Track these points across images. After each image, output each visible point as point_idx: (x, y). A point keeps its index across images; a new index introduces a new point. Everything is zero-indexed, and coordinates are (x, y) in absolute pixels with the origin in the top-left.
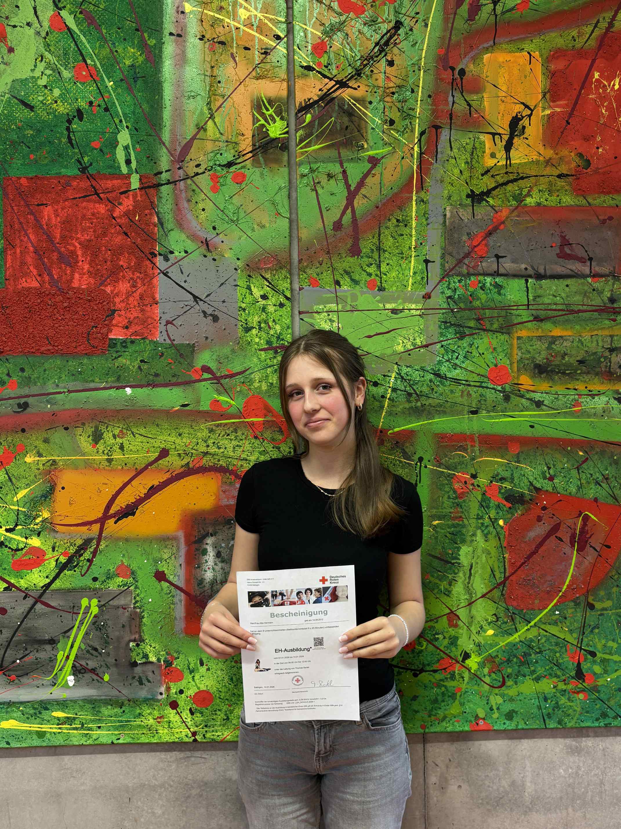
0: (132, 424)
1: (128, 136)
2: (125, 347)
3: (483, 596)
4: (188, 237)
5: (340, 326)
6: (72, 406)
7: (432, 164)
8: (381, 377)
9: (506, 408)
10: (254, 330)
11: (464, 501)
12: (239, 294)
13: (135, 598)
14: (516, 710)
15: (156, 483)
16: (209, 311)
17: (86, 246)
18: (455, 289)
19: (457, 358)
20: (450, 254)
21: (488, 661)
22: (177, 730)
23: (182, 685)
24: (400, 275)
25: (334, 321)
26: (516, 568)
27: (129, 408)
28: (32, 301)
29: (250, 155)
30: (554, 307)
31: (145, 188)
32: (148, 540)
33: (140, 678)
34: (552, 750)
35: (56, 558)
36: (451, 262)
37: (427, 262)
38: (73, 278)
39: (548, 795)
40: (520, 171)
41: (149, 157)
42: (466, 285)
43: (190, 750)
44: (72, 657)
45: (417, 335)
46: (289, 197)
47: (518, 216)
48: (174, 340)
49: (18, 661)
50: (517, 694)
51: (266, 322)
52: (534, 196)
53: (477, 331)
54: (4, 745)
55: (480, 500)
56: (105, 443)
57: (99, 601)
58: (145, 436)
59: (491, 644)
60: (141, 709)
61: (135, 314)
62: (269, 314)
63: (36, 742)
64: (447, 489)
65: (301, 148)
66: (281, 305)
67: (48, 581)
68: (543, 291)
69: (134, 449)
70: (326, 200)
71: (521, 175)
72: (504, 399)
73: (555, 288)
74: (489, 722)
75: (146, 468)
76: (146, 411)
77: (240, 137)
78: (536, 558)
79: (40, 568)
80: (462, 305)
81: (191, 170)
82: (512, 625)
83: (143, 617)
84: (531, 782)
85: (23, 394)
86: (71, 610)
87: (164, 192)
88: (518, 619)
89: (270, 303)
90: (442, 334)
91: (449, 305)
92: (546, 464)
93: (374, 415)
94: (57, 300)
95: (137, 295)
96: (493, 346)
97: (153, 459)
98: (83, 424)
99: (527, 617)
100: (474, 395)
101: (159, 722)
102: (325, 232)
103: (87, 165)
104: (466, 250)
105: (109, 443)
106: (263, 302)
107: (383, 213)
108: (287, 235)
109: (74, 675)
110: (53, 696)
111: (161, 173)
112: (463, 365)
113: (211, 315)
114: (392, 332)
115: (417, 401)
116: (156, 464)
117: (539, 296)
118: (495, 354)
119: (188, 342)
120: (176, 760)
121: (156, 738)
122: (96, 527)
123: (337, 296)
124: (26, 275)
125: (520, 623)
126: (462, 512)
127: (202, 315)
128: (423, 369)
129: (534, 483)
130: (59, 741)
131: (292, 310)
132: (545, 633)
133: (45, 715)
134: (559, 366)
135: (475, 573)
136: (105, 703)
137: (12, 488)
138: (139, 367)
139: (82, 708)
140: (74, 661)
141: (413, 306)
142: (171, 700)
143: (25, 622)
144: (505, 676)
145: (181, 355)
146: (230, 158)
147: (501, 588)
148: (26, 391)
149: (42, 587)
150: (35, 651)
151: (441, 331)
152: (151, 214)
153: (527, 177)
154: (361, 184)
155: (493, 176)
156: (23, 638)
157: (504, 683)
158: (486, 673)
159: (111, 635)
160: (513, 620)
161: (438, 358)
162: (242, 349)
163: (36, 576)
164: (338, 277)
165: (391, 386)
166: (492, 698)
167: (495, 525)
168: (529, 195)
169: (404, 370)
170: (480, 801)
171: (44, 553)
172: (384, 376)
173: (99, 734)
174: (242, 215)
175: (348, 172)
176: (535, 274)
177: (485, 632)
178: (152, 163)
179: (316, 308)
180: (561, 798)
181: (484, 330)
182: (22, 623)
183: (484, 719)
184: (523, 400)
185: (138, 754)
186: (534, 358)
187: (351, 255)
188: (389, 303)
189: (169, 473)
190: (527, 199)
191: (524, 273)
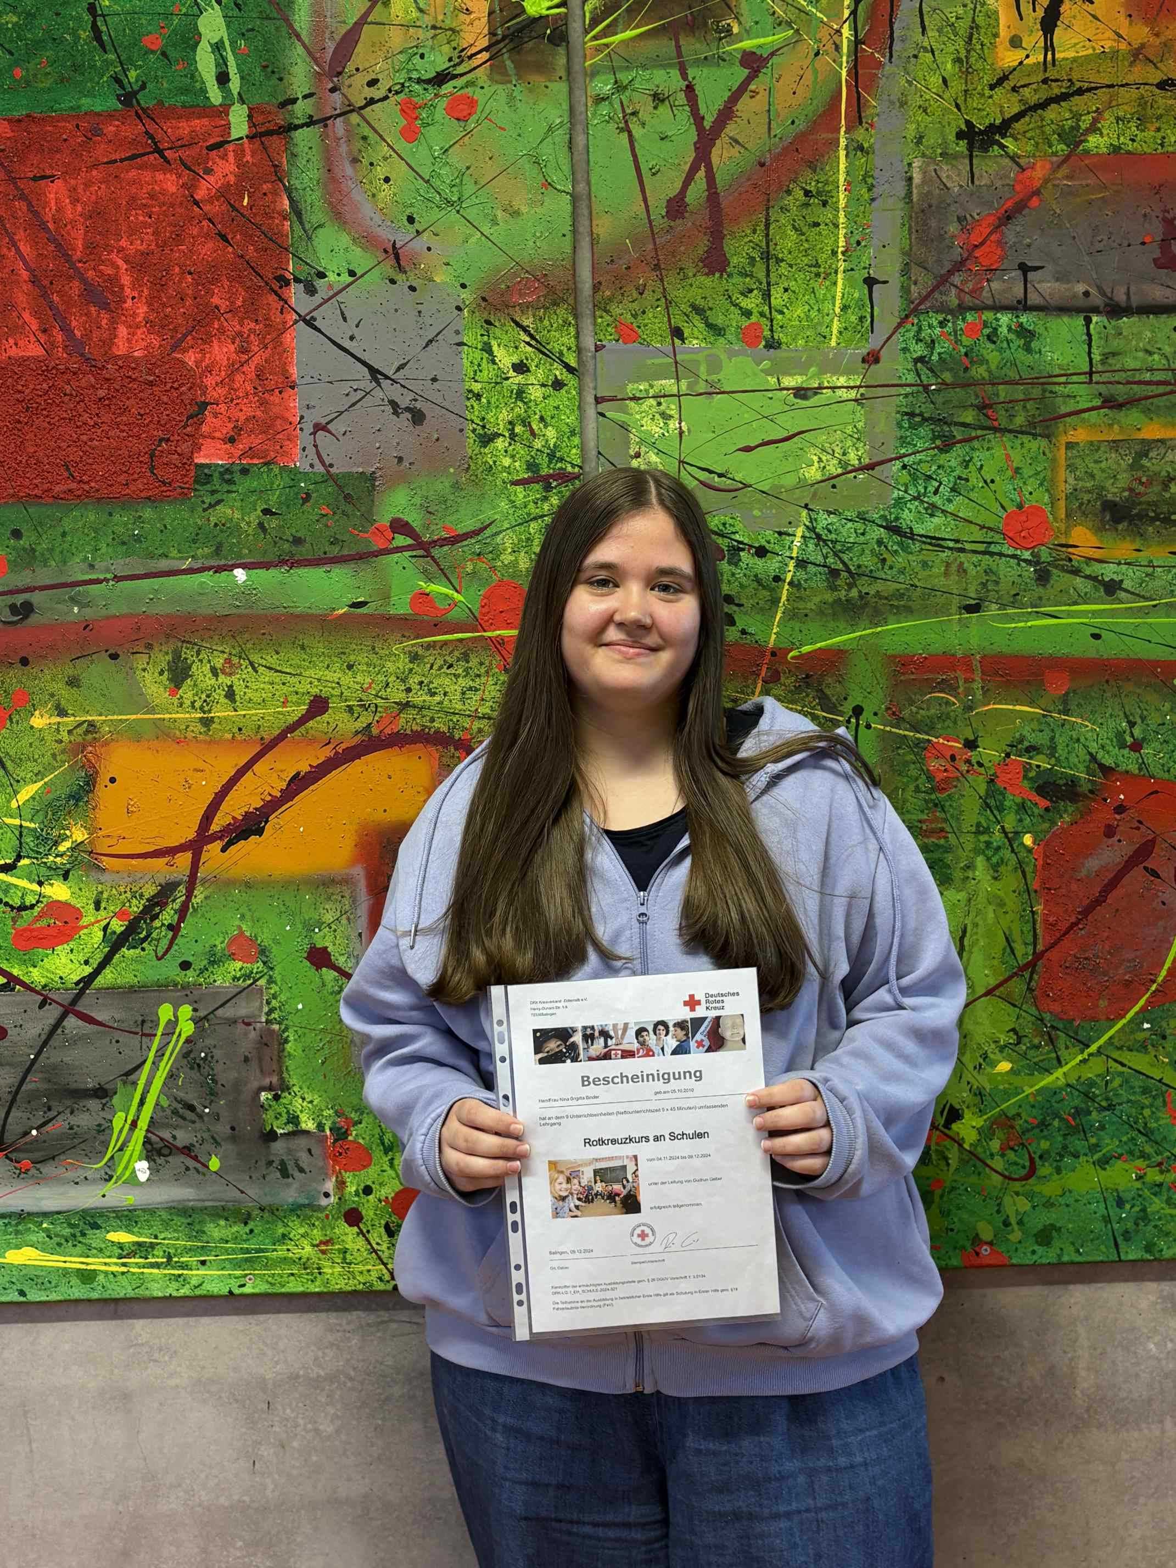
0: (249, 645)
1: (221, 20)
2: (230, 482)
3: (989, 993)
4: (354, 240)
5: (685, 428)
6: (124, 610)
7: (880, 65)
8: (773, 537)
9: (1040, 598)
10: (501, 439)
11: (950, 797)
12: (466, 363)
13: (268, 1003)
14: (1058, 1225)
15: (304, 768)
16: (404, 402)
17: (139, 265)
18: (933, 342)
19: (936, 492)
20: (922, 265)
21: (1000, 1126)
22: (361, 1268)
23: (369, 1175)
24: (813, 314)
25: (671, 417)
26: (1058, 935)
27: (242, 611)
28: (32, 387)
29: (485, 56)
30: (1147, 377)
31: (262, 135)
32: (293, 885)
33: (283, 1163)
34: (1132, 1305)
35: (104, 923)
36: (924, 282)
37: (870, 282)
38: (116, 336)
39: (1123, 1394)
40: (1075, 76)
41: (266, 67)
42: (955, 331)
43: (387, 1309)
44: (143, 1124)
45: (849, 443)
46: (571, 145)
47: (1068, 177)
48: (331, 466)
49: (34, 1132)
50: (1060, 1192)
51: (526, 423)
52: (1105, 132)
53: (979, 432)
54: (16, 1297)
55: (982, 793)
56: (195, 685)
57: (195, 1010)
58: (277, 671)
59: (1005, 1092)
60: (286, 1225)
61: (248, 410)
62: (532, 404)
63: (78, 1291)
64: (913, 771)
65: (595, 38)
66: (558, 385)
67: (88, 970)
68: (1122, 342)
69: (256, 697)
70: (650, 153)
71: (1078, 85)
72: (1037, 579)
73: (1149, 335)
74: (1002, 1249)
75: (281, 737)
76: (277, 618)
77: (462, 17)
78: (1102, 912)
79: (72, 944)
80: (947, 376)
81: (358, 92)
82: (1049, 1052)
83: (286, 1041)
84: (1088, 1369)
85: (20, 584)
86: (138, 1030)
87: (302, 144)
88: (1062, 1039)
89: (532, 380)
90: (903, 441)
91: (919, 375)
92: (1126, 716)
93: (759, 617)
94: (83, 383)
95: (250, 369)
96: (1015, 465)
97: (295, 717)
98: (149, 646)
99: (1082, 1035)
100: (972, 571)
101: (323, 1252)
102: (650, 222)
103: (136, 88)
104: (957, 253)
105: (203, 685)
106: (517, 379)
107: (774, 176)
108: (567, 228)
109: (148, 1158)
110: (110, 1201)
111: (294, 101)
112: (950, 508)
113: (408, 409)
114: (795, 440)
115: (851, 586)
116: (302, 729)
117: (1114, 354)
118: (1018, 482)
119: (361, 470)
120: (361, 1327)
121: (317, 1283)
122: (184, 860)
123: (676, 363)
124: (17, 330)
125: (1067, 1048)
126: (946, 820)
127: (389, 409)
128: (862, 517)
129: (1099, 757)
130: (122, 1289)
131: (580, 394)
132: (1120, 1068)
133: (94, 1238)
134: (1154, 504)
135: (972, 946)
136: (212, 1215)
137: (5, 780)
138: (261, 525)
139: (166, 1225)
140: (148, 1131)
141: (842, 381)
142: (347, 1208)
143: (43, 1055)
144: (1037, 1159)
145: (347, 497)
146: (441, 64)
147: (1027, 975)
148: (25, 578)
149: (77, 983)
150: (68, 1111)
151: (902, 433)
152: (275, 193)
153: (1089, 90)
154: (726, 114)
155: (1014, 89)
156: (42, 1086)
157: (1032, 1171)
158: (995, 1151)
159: (222, 1079)
160: (1051, 1041)
161: (896, 494)
162: (475, 482)
163: (63, 960)
164: (678, 321)
165: (794, 555)
166: (1007, 1200)
167: (1015, 846)
168: (1094, 128)
169: (823, 520)
170: (984, 1407)
171: (78, 914)
172: (780, 533)
173: (204, 1276)
174: (469, 188)
175: (698, 89)
176: (1106, 305)
177: (994, 1064)
178: (274, 81)
179: (631, 389)
180: (1150, 1401)
181: (995, 430)
182: (38, 1055)
183: (990, 1244)
184: (1078, 580)
185: (282, 1316)
186: (1103, 488)
187: (706, 270)
188: (790, 375)
189: (331, 746)
190: (1090, 139)
191: (1081, 302)
